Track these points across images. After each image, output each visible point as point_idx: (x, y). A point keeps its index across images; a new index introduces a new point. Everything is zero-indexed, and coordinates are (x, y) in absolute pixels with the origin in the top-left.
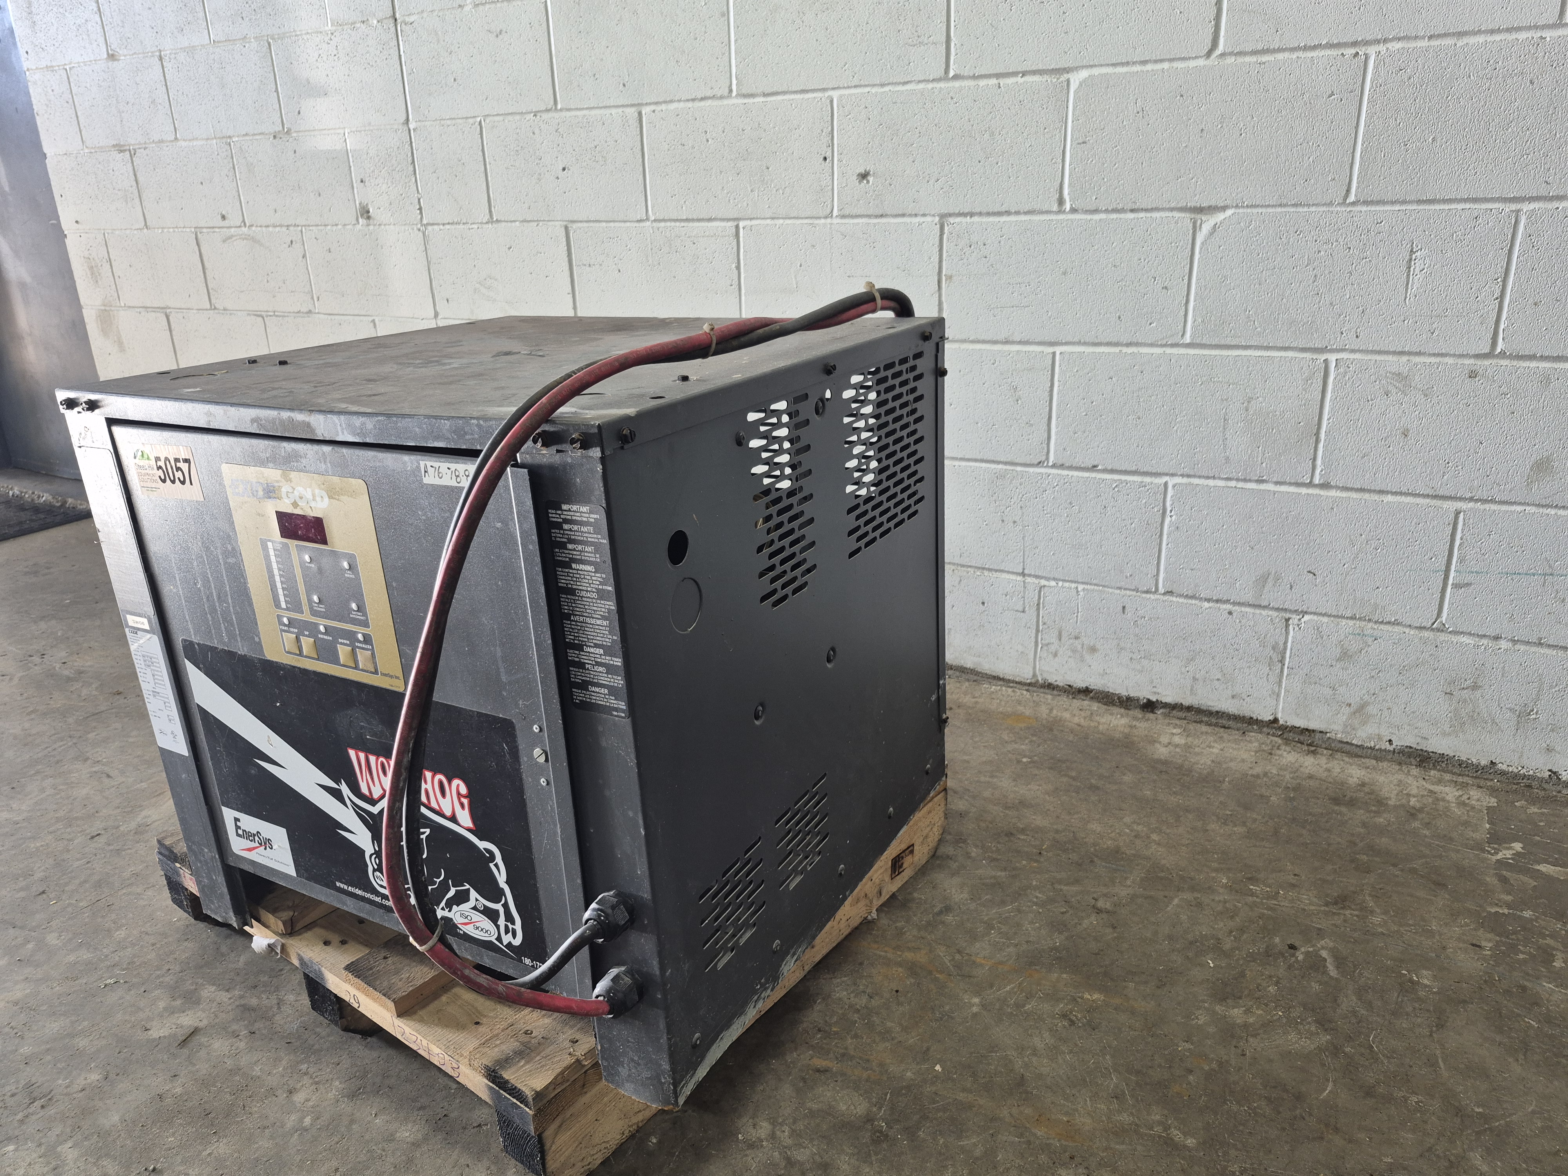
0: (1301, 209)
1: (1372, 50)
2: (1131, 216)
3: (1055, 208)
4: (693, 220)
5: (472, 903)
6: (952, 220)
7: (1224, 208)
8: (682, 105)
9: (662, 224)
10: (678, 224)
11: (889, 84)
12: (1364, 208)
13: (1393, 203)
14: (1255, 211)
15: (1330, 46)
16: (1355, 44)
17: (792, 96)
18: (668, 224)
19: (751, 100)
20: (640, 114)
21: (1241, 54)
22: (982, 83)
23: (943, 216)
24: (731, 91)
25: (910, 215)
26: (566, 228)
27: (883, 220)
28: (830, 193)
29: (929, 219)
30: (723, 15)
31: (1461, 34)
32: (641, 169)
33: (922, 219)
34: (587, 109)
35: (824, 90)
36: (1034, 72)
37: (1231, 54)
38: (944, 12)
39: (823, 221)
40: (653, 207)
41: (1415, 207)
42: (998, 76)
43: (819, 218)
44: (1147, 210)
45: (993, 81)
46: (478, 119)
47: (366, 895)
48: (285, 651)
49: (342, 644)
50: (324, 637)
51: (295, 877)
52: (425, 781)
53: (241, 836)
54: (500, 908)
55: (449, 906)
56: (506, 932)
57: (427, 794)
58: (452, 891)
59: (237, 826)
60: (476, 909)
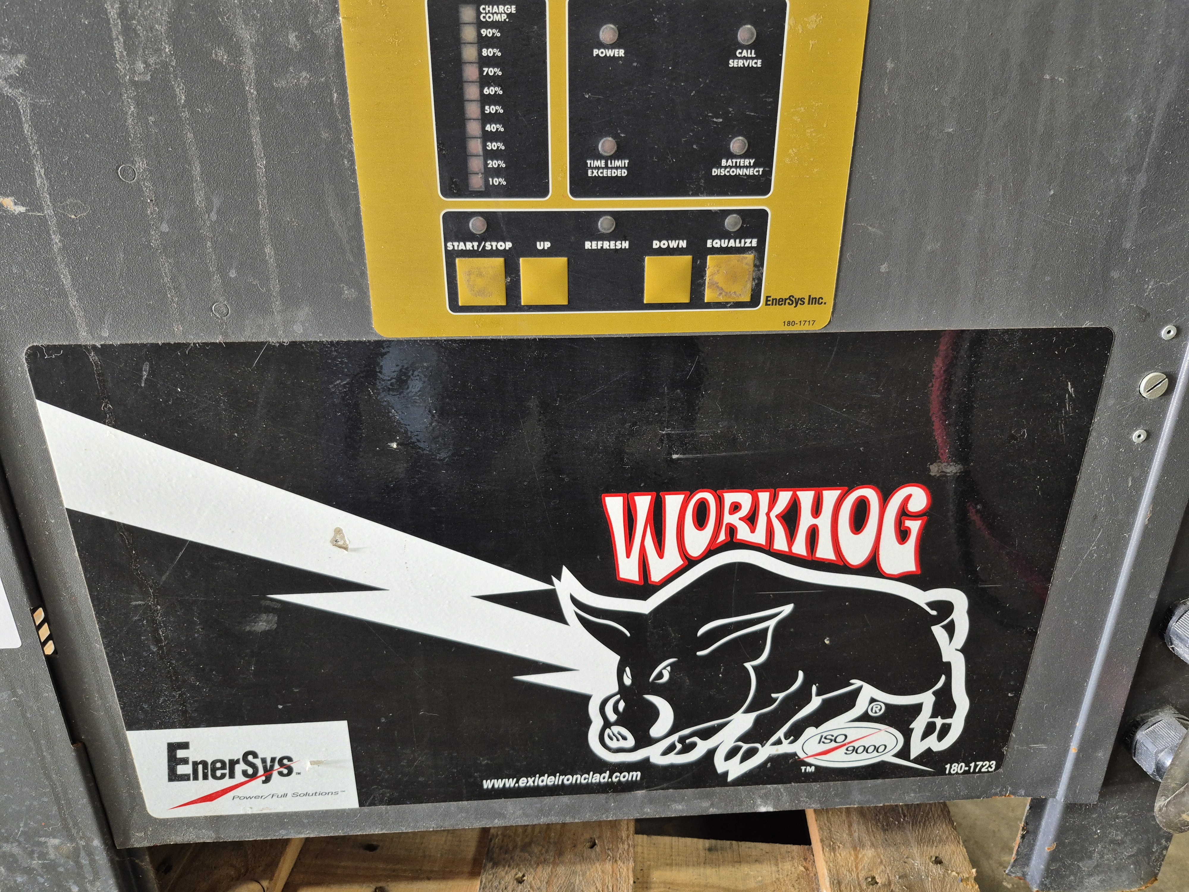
5: (861, 706)
47: (569, 780)
48: (454, 306)
49: (661, 252)
50: (606, 245)
51: (352, 810)
52: (817, 510)
53: (185, 778)
54: (927, 699)
55: (795, 733)
56: (925, 735)
57: (813, 534)
58: (816, 702)
59: (173, 761)
60: (865, 717)
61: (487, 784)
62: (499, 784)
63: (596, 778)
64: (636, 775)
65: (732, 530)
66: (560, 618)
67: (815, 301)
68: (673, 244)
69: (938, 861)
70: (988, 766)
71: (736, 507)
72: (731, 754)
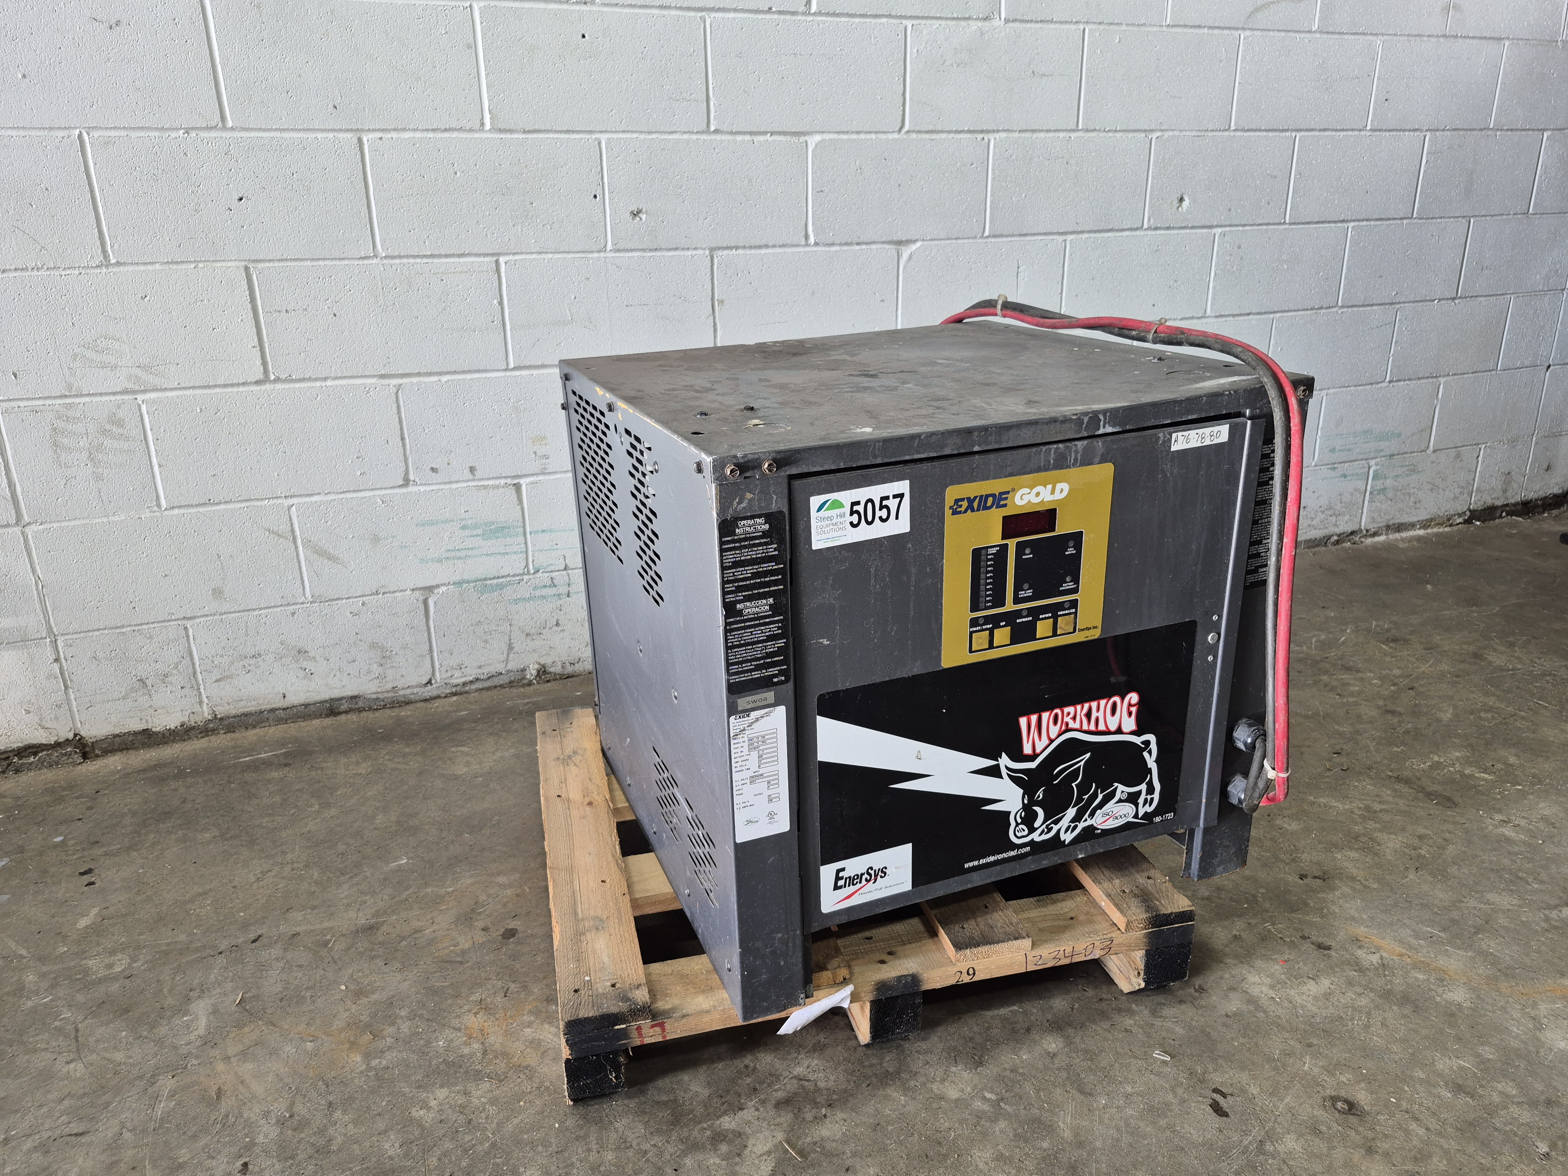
0: (959, 241)
1: (992, 136)
2: (857, 247)
3: (803, 242)
4: (440, 256)
5: (1118, 795)
6: (720, 253)
7: (915, 241)
8: (418, 135)
9: (397, 261)
10: (418, 260)
11: (656, 132)
12: (993, 240)
13: (1007, 236)
14: (934, 243)
15: (969, 131)
16: (982, 131)
17: (556, 136)
18: (405, 261)
19: (508, 136)
20: (360, 140)
21: (919, 132)
22: (739, 138)
23: (712, 250)
24: (483, 124)
25: (683, 249)
26: (247, 269)
27: (658, 254)
28: (603, 229)
29: (700, 252)
30: (469, 47)
31: (1033, 131)
32: (365, 201)
33: (694, 252)
34: (276, 130)
35: (591, 132)
36: (780, 133)
37: (914, 131)
38: (703, 75)
39: (596, 255)
40: (383, 242)
41: (1017, 238)
42: (751, 133)
43: (592, 252)
44: (867, 243)
45: (748, 138)
46: (77, 132)
47: (1000, 857)
48: (971, 651)
49: (1043, 619)
50: (1024, 620)
51: (909, 892)
52: (1098, 710)
53: (841, 887)
54: (1143, 787)
55: (1092, 815)
56: (1144, 805)
57: (1097, 720)
58: (1100, 797)
59: (838, 878)
60: (1120, 801)
61: (966, 866)
62: (971, 864)
63: (1012, 853)
64: (1028, 849)
65: (1067, 724)
66: (1000, 776)
67: (1095, 627)
68: (1047, 615)
69: (1149, 878)
70: (1170, 816)
71: (1069, 714)
72: (1066, 831)
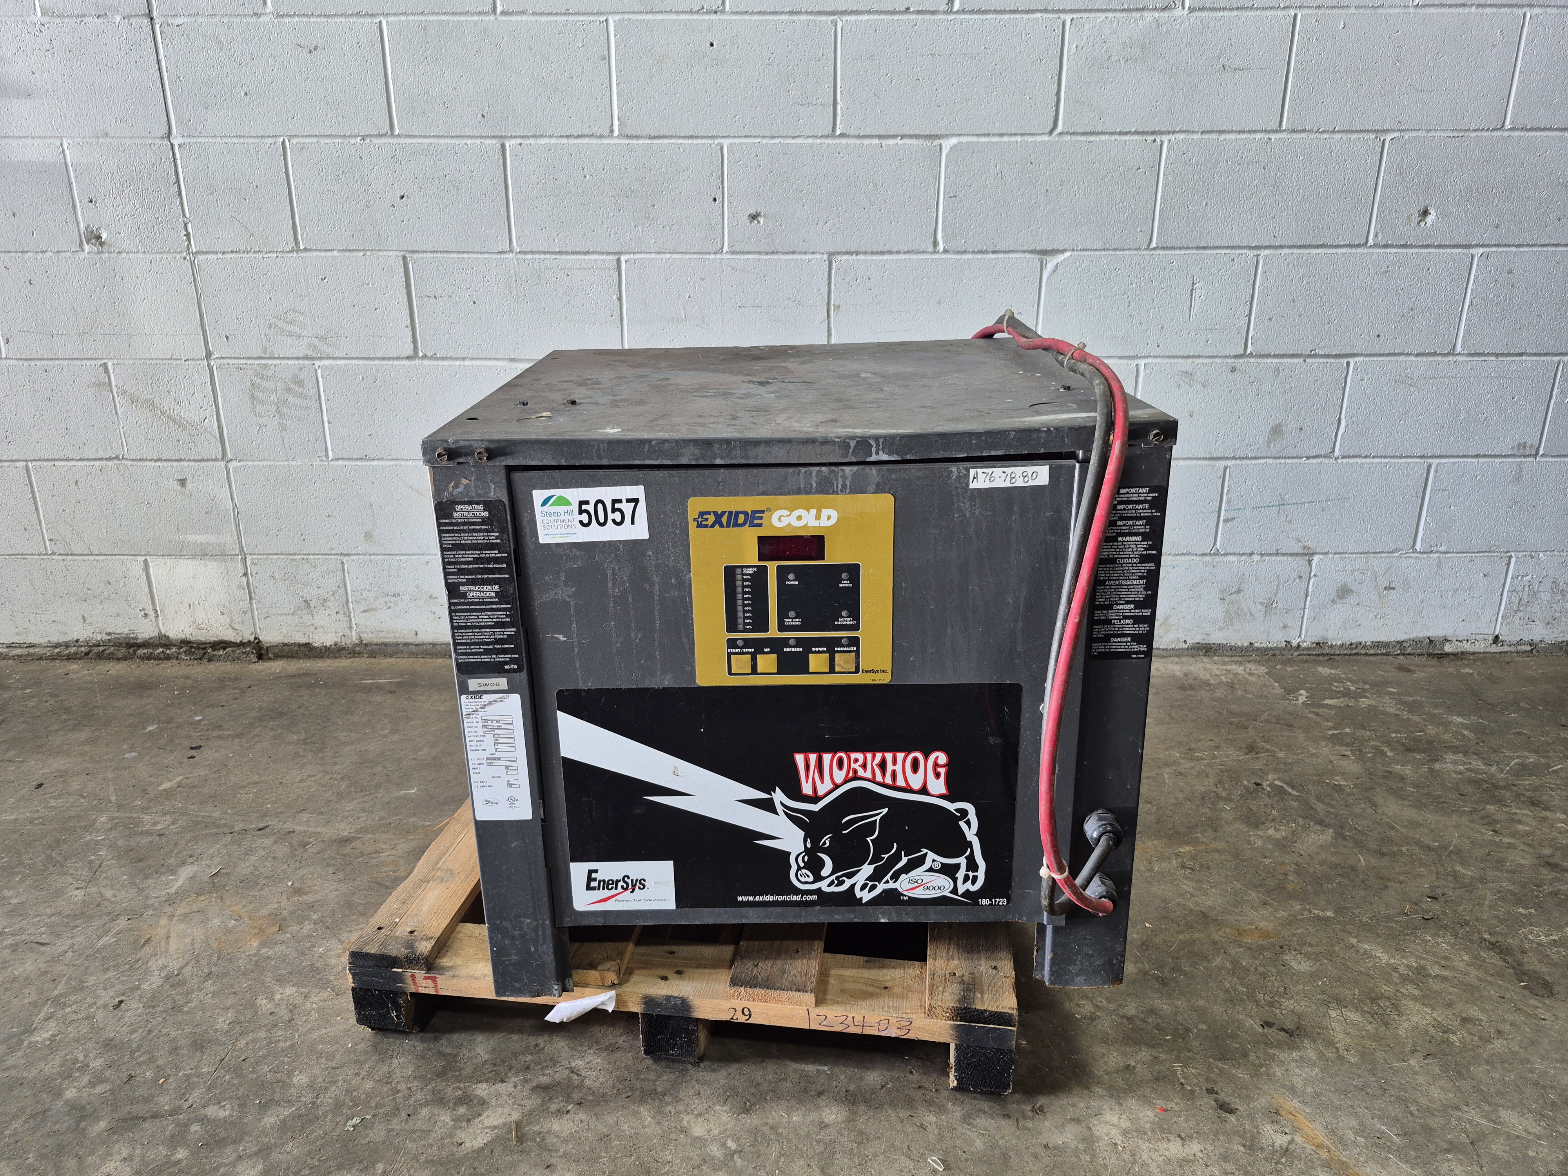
0: (1118, 253)
1: (1165, 138)
2: (993, 256)
3: (931, 249)
4: (567, 253)
5: (928, 864)
6: (839, 258)
7: (1063, 251)
8: (553, 141)
9: (530, 256)
10: (548, 256)
11: (779, 137)
12: (1162, 252)
13: (1180, 248)
14: (1086, 253)
15: (1137, 133)
16: (1153, 133)
17: (680, 141)
18: (537, 256)
19: (635, 141)
20: (503, 146)
21: (1074, 133)
22: (867, 142)
23: (831, 254)
24: (612, 131)
25: (800, 253)
26: (404, 258)
27: (774, 257)
28: (720, 231)
29: (818, 256)
30: (603, 59)
31: (1221, 132)
32: (504, 200)
33: (812, 257)
34: (434, 136)
35: (714, 137)
36: (911, 136)
37: (1068, 133)
38: (832, 79)
39: (712, 256)
40: (518, 238)
41: (1194, 251)
42: (880, 137)
43: (709, 253)
44: (1005, 252)
45: (876, 141)
46: (281, 139)
47: (781, 898)
48: (730, 673)
49: (816, 652)
50: (793, 650)
51: (672, 910)
52: (894, 762)
53: (594, 889)
54: (962, 861)
55: (895, 877)
56: (965, 881)
57: (894, 774)
58: (904, 860)
59: (590, 879)
60: (931, 870)
61: (740, 899)
62: (745, 899)
63: (795, 898)
64: (815, 897)
65: (855, 771)
66: (776, 813)
67: (884, 671)
68: (821, 649)
69: (995, 968)
70: (1003, 901)
71: (856, 760)
72: (863, 888)
